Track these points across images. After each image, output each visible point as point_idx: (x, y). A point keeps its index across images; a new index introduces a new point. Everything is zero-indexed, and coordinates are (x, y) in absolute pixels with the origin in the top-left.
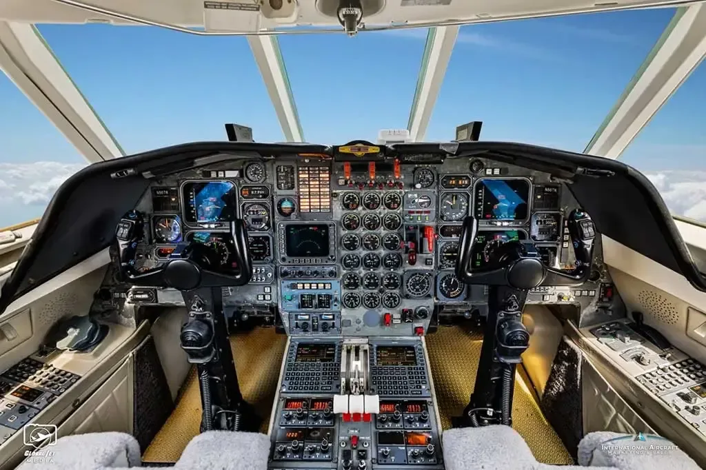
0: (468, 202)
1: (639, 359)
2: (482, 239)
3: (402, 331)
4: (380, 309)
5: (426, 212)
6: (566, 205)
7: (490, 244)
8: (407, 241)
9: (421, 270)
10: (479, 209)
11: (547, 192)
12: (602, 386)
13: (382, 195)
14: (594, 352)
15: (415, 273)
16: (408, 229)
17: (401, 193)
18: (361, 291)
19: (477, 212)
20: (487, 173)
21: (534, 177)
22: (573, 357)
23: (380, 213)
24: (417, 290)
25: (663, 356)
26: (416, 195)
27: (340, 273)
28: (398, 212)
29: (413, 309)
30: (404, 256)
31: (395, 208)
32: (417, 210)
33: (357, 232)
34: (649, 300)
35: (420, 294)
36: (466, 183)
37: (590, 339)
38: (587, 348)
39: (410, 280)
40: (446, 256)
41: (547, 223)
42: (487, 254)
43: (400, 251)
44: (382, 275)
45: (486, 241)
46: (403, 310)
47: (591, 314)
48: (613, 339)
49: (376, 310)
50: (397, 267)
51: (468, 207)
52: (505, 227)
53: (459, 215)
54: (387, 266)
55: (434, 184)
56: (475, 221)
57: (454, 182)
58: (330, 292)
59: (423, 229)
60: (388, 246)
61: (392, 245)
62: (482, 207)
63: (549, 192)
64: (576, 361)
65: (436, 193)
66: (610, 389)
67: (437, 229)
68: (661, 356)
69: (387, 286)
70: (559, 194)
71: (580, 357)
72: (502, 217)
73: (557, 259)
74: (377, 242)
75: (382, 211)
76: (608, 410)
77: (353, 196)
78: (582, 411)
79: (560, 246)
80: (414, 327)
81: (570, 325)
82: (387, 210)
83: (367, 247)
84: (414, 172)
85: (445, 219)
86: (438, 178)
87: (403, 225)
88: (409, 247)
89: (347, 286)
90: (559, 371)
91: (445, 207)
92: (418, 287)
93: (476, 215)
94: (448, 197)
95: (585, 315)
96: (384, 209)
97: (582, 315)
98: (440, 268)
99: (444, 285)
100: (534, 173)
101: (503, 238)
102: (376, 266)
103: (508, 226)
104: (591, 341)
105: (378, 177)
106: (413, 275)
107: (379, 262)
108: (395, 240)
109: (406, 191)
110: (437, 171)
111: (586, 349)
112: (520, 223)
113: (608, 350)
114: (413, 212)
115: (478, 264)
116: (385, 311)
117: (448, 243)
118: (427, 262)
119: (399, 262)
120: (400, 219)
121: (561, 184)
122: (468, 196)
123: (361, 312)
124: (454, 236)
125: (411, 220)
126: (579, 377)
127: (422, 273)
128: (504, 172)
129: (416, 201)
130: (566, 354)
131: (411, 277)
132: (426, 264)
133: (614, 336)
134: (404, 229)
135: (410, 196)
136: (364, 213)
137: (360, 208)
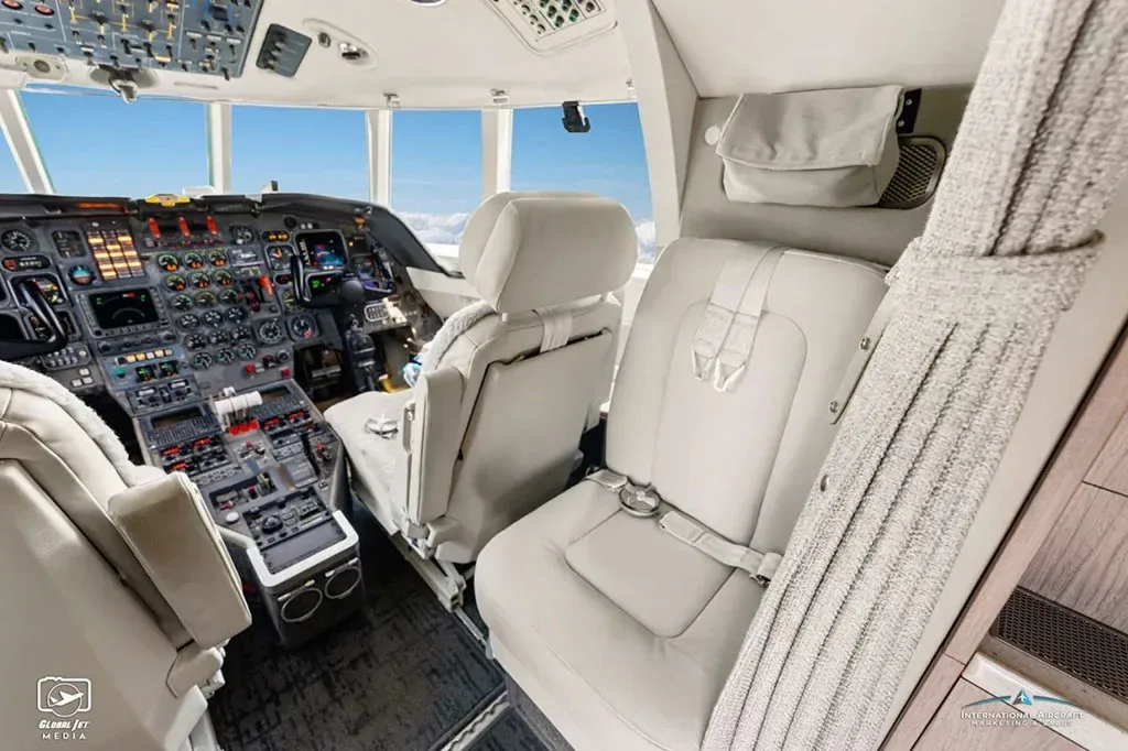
4: (238, 363)
5: (255, 266)
8: (245, 293)
9: (268, 318)
10: (306, 259)
11: (356, 240)
13: (204, 253)
15: (263, 322)
16: (242, 282)
17: (223, 250)
18: (211, 350)
19: (304, 261)
20: (302, 228)
21: (343, 229)
23: (207, 271)
24: (271, 337)
26: (240, 251)
27: (179, 336)
28: (227, 268)
29: (273, 355)
30: (247, 307)
31: (222, 265)
32: (246, 264)
33: (187, 293)
35: (275, 340)
36: (285, 237)
39: (261, 329)
40: (288, 302)
43: (241, 304)
44: (229, 329)
46: (263, 358)
49: (234, 365)
50: (243, 319)
52: (332, 270)
55: (256, 240)
57: (274, 237)
58: (173, 358)
59: (258, 281)
60: (226, 302)
61: (230, 300)
63: (358, 240)
65: (260, 248)
67: (272, 279)
70: (365, 240)
74: (213, 299)
75: (209, 269)
77: (168, 257)
80: (279, 372)
82: (213, 269)
83: (203, 305)
84: (232, 230)
85: (276, 269)
86: (258, 236)
87: (235, 280)
88: (249, 298)
89: (193, 348)
91: (273, 259)
92: (270, 334)
94: (273, 250)
98: (286, 313)
99: (296, 328)
100: (342, 226)
102: (220, 322)
103: (334, 270)
105: (192, 236)
106: (262, 324)
107: (221, 318)
108: (232, 295)
109: (230, 248)
110: (255, 229)
114: (243, 267)
116: (244, 364)
117: (286, 289)
118: (271, 310)
119: (243, 314)
120: (230, 274)
121: (364, 233)
122: (290, 248)
123: (217, 370)
125: (243, 274)
127: (270, 320)
128: (315, 226)
129: (242, 256)
131: (261, 326)
132: (271, 312)
134: (238, 283)
135: (234, 252)
136: (187, 273)
137: (182, 269)
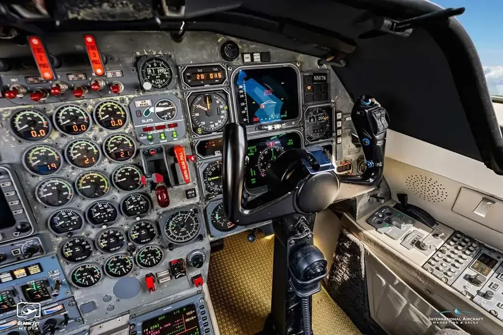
0: (227, 104)
1: (419, 245)
2: (253, 150)
3: (175, 288)
4: (137, 272)
5: (170, 126)
6: (335, 96)
7: (264, 155)
8: (151, 172)
9: (183, 207)
10: (244, 112)
11: (316, 81)
12: (390, 279)
13: (90, 107)
14: (376, 244)
15: (175, 213)
16: (147, 154)
17: (123, 101)
18: (98, 259)
19: (241, 116)
20: (246, 60)
21: (301, 63)
22: (355, 249)
23: (95, 138)
24: (184, 233)
25: (436, 235)
26: (148, 102)
27: (52, 244)
28: (127, 131)
29: (184, 257)
30: (153, 195)
31: (120, 127)
32: (157, 124)
33: (63, 175)
34: (416, 184)
35: (188, 237)
36: (220, 75)
37: (370, 231)
38: (369, 240)
39: (171, 224)
40: (212, 180)
41: (320, 118)
42: (262, 168)
43: (145, 188)
44: (126, 228)
45: (258, 152)
46: (170, 263)
47: (365, 205)
48: (390, 228)
49: (131, 275)
50: (146, 212)
51: (228, 110)
52: (277, 130)
53: (219, 123)
54: (129, 214)
55: (174, 81)
56: (240, 129)
57: (203, 76)
58: (43, 276)
59: (171, 151)
60: (122, 187)
61: (128, 182)
62: (246, 108)
63: (319, 81)
64: (359, 254)
65: (180, 96)
66: (399, 280)
67: (192, 147)
68: (434, 235)
69: (138, 241)
70: (328, 82)
71: (362, 250)
72: (272, 119)
73: (333, 158)
74: (103, 183)
75: (97, 135)
76: (398, 299)
77: (31, 115)
78: (367, 296)
79: (334, 143)
80: (190, 279)
81: (347, 218)
82: (106, 132)
83: (86, 195)
84: (135, 65)
85: (200, 131)
86: (178, 74)
87: (138, 151)
88: (155, 181)
89: (71, 259)
90: (342, 261)
91: (197, 115)
92: (183, 229)
93: (240, 120)
94: (199, 99)
95: (361, 208)
96: (101, 130)
97: (358, 208)
98: (207, 198)
99: (217, 217)
100: (300, 57)
101: (276, 145)
102: (113, 218)
103: (281, 129)
104: (371, 233)
105: (71, 77)
106: (173, 216)
107: (115, 211)
108: (133, 175)
109: (132, 96)
110: (174, 62)
111: (367, 242)
112: (293, 123)
113: (389, 241)
114: (151, 129)
115: (253, 181)
116: (143, 272)
117: (211, 163)
118: (188, 195)
119: (147, 204)
120: (131, 142)
121: (329, 70)
122: (226, 95)
123: (107, 285)
124: (218, 154)
125: (151, 140)
126: (363, 267)
127: (184, 210)
128: (265, 57)
129: (152, 110)
130: (348, 247)
131: (171, 219)
132: (188, 198)
133: (389, 222)
134: (141, 157)
135: (138, 104)
136: (64, 142)
137: (55, 135)
